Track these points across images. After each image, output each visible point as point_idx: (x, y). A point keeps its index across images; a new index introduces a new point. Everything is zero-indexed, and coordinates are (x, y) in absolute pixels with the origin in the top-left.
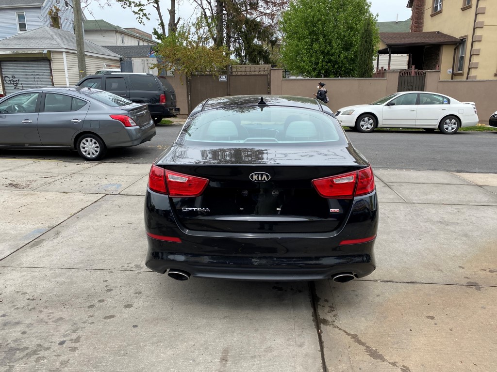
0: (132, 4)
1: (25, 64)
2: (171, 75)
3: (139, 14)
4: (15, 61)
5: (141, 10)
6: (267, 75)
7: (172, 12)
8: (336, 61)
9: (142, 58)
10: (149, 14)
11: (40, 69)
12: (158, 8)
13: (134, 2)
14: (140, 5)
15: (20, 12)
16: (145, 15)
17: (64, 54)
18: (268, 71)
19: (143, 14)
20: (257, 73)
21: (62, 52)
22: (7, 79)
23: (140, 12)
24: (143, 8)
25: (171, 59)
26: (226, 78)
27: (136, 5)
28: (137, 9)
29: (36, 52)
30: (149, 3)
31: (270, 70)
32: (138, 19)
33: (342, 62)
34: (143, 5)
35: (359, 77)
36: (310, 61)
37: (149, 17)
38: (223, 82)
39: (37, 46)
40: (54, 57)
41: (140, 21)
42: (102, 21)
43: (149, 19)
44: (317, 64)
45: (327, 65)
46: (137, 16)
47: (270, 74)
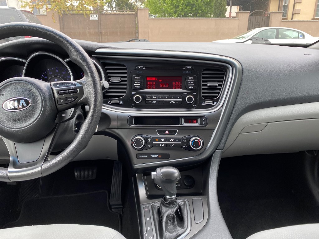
2: (45, 14)
6: (135, 15)
8: (194, 5)
26: (96, 17)
31: (138, 10)
33: (199, 5)
35: (216, 17)
36: (172, 4)
38: (94, 21)
44: (177, 7)
45: (186, 8)
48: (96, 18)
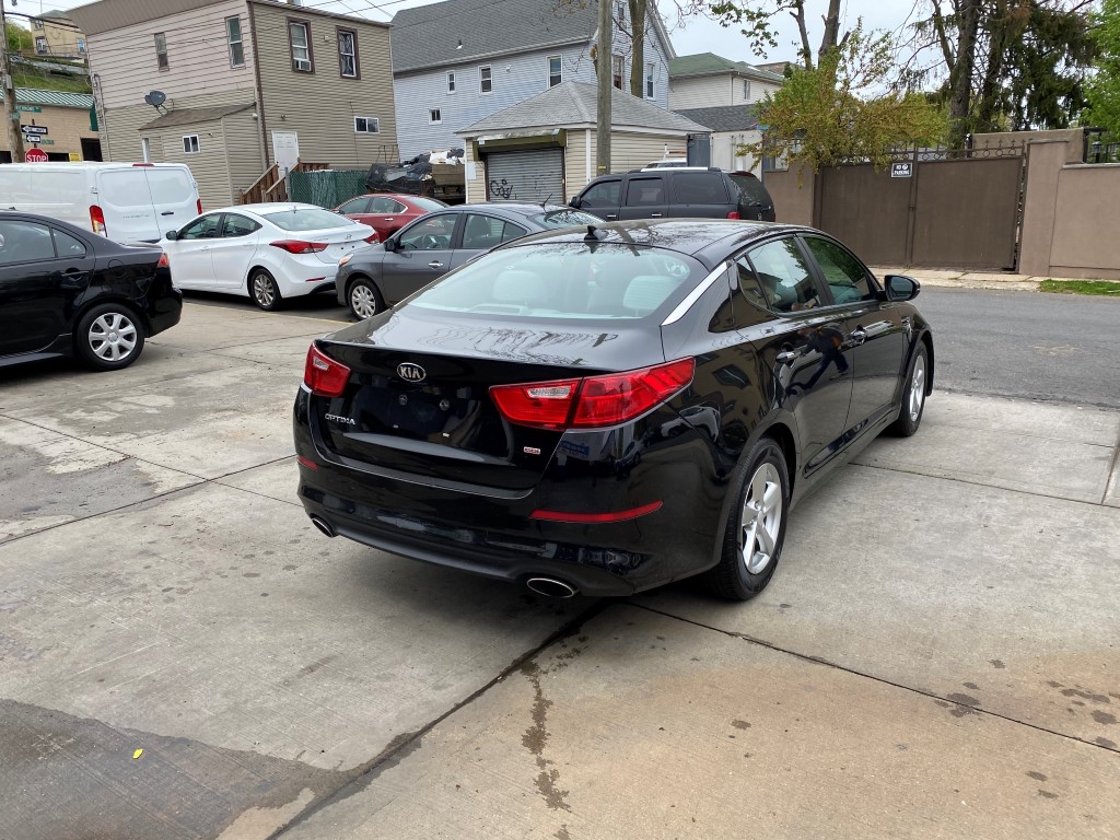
0: (744, 15)
1: (523, 157)
2: (786, 167)
3: (757, 35)
4: (508, 152)
5: (760, 26)
6: (1019, 159)
7: (832, 24)
9: (732, 134)
10: (776, 33)
11: (545, 165)
12: (800, 18)
13: (747, 12)
14: (760, 15)
15: (553, 55)
16: (767, 35)
17: (588, 133)
18: (1023, 148)
19: (764, 33)
20: (993, 154)
21: (584, 130)
22: (495, 187)
23: (757, 31)
24: (764, 20)
25: (781, 132)
26: (909, 168)
27: (751, 18)
28: (750, 26)
29: (542, 132)
30: (781, 9)
31: (1029, 145)
32: (754, 47)
34: (766, 15)
37: (775, 38)
38: (899, 180)
39: (546, 122)
40: (571, 141)
41: (757, 51)
42: (710, 55)
43: (776, 45)
46: (753, 39)
47: (1026, 156)
48: (907, 172)
